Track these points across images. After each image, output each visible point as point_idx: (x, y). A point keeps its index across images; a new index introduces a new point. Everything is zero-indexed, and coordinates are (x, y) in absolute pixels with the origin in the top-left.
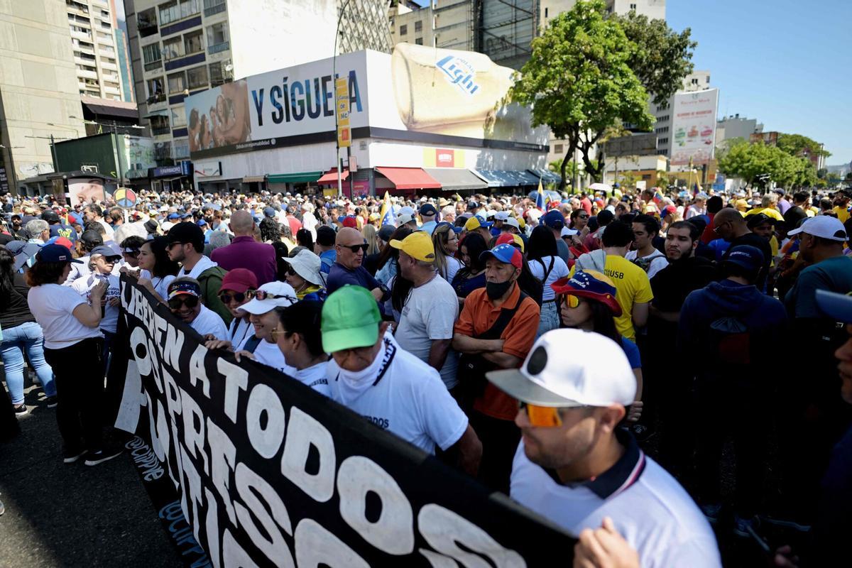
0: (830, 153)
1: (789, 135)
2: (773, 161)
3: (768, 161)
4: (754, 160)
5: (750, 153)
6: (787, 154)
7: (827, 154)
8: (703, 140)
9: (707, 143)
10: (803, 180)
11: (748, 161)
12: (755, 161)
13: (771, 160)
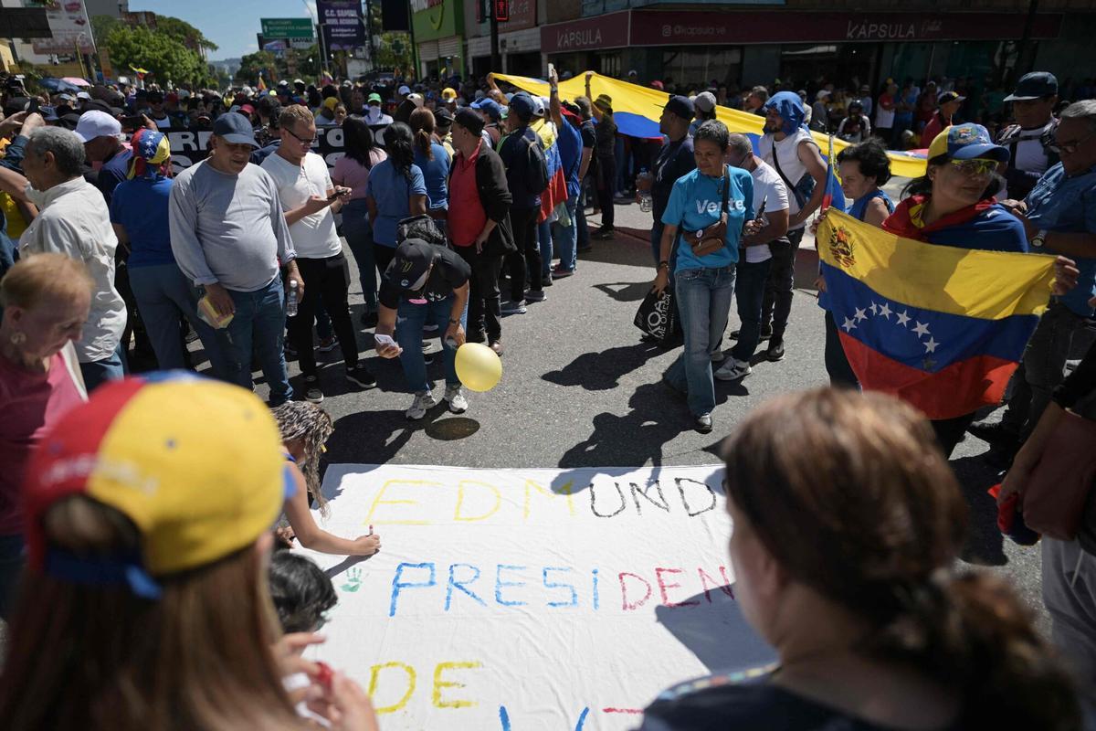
0: (216, 45)
1: (164, 17)
2: (168, 53)
3: (162, 53)
4: (145, 51)
5: (136, 41)
6: (180, 45)
7: (214, 47)
8: (71, 18)
9: (78, 22)
10: (200, 78)
11: (138, 52)
12: (147, 52)
13: (165, 51)
